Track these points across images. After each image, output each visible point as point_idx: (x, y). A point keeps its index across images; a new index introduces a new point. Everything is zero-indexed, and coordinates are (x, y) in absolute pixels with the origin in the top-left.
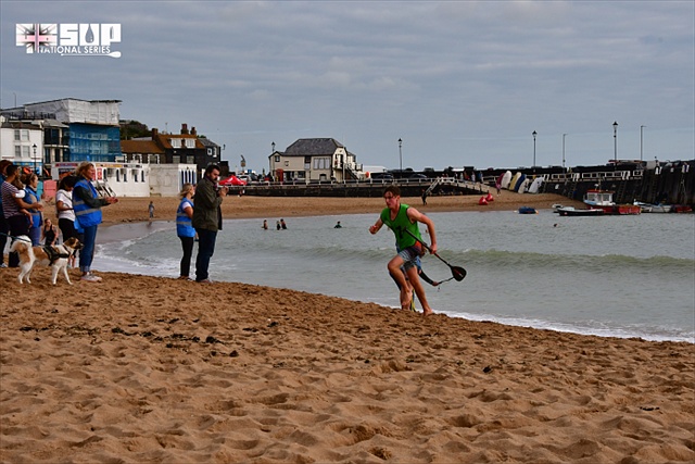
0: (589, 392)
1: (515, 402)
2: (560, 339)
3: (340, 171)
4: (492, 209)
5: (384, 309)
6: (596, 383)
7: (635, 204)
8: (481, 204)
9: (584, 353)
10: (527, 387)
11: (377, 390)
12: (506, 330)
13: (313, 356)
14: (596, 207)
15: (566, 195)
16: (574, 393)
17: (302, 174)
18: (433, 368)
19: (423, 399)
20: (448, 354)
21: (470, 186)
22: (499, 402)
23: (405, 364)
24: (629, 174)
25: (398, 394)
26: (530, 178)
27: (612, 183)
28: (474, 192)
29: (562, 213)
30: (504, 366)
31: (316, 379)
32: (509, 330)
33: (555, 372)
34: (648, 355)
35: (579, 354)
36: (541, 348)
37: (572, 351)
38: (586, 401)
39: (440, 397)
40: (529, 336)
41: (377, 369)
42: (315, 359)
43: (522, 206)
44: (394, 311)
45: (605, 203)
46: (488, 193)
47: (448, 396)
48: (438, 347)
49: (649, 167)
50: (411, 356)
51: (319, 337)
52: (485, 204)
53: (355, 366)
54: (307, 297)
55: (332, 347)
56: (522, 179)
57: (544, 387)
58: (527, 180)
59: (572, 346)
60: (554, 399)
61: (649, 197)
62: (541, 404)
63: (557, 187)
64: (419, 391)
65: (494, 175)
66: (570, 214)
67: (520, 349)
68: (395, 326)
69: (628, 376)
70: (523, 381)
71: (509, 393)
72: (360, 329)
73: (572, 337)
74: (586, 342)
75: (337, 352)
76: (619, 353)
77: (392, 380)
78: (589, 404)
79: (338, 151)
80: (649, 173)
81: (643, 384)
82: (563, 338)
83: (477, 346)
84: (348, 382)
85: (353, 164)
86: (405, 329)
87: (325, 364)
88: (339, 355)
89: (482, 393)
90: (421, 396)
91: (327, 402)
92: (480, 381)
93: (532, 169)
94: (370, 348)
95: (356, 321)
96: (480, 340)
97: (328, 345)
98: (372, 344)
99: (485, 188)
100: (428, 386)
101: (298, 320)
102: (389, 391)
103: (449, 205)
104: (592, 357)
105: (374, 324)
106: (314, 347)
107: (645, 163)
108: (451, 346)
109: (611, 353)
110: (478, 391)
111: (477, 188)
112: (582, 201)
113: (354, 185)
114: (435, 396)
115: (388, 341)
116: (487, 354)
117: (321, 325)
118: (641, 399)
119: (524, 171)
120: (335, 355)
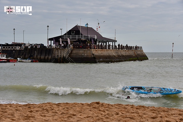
24: (19, 48)
27: (13, 50)
49: (27, 45)
61: (26, 56)
80: (26, 48)
107: (25, 44)
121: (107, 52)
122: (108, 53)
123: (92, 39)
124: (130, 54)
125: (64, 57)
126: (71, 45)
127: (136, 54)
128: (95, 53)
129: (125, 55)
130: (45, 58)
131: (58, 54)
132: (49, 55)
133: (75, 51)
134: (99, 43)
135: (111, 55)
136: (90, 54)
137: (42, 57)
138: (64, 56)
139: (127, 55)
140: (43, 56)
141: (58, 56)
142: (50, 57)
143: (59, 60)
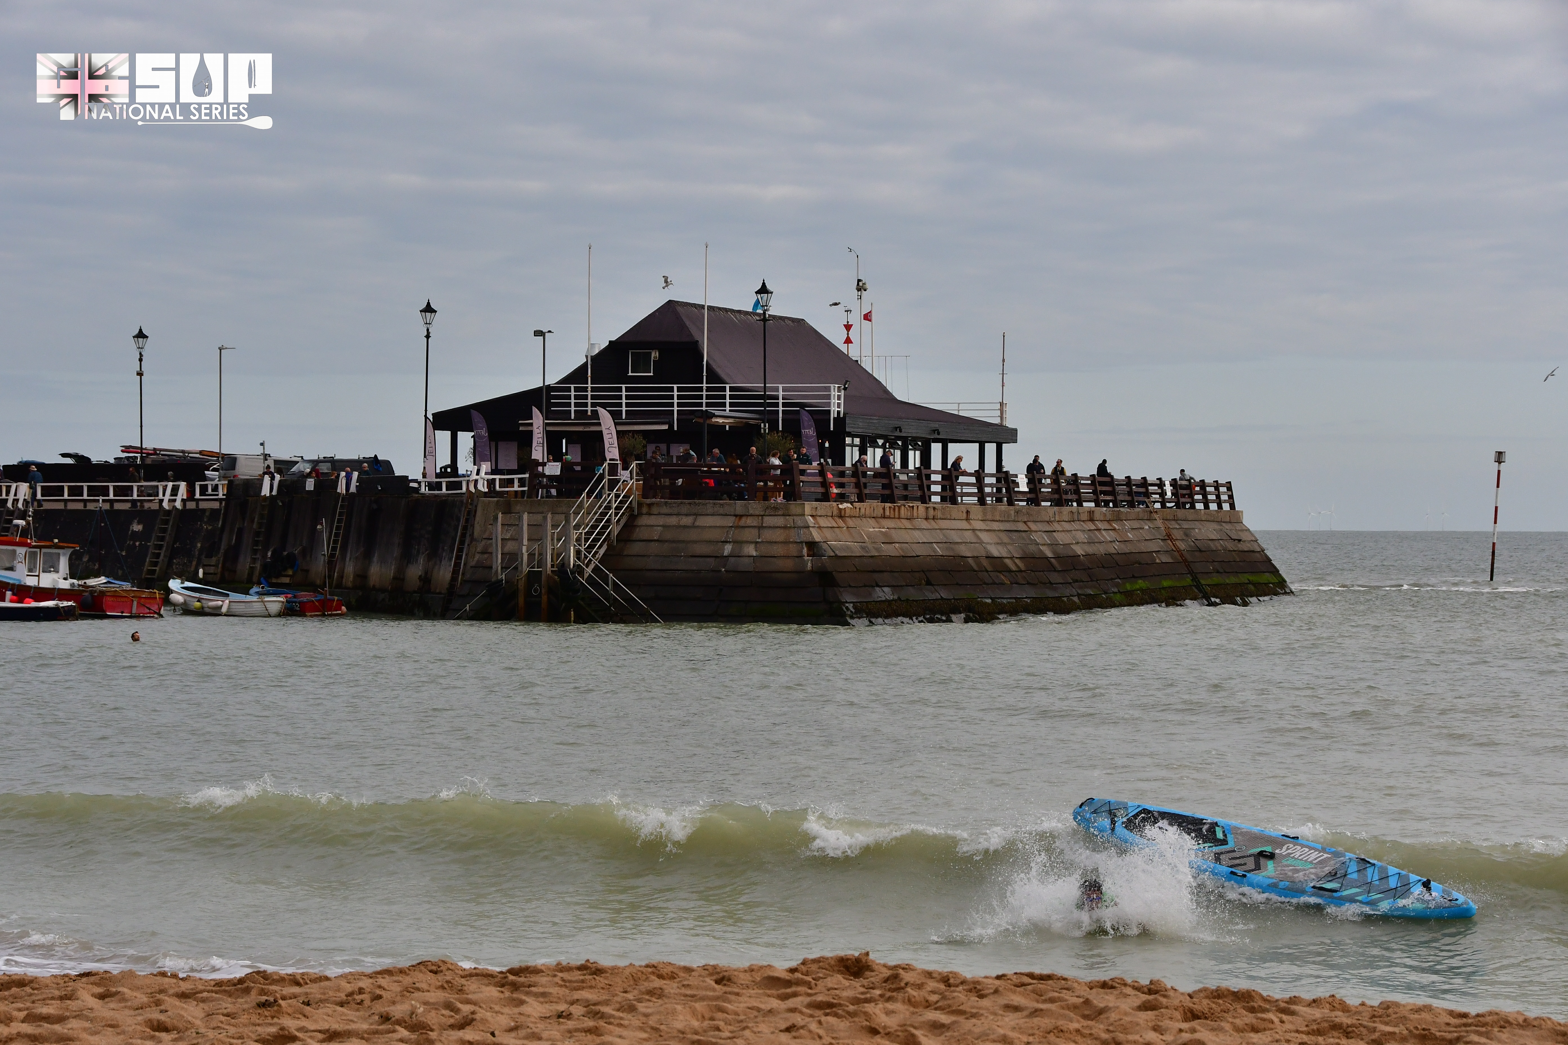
24: (182, 493)
27: (129, 516)
49: (246, 471)
80: (243, 492)
107: (230, 462)
121: (933, 524)
122: (940, 537)
123: (805, 418)
124: (1126, 548)
125: (562, 567)
126: (625, 468)
127: (1182, 546)
128: (828, 534)
129: (1090, 550)
130: (399, 578)
131: (511, 546)
132: (434, 555)
133: (661, 520)
134: (863, 451)
135: (964, 551)
136: (786, 543)
137: (379, 572)
138: (563, 565)
139: (1101, 549)
140: (382, 561)
141: (511, 558)
142: (444, 573)
143: (521, 600)
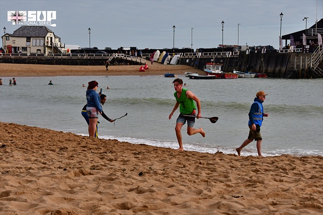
0: (202, 187)
1: (157, 194)
2: (186, 155)
3: (50, 48)
4: (147, 74)
5: (78, 136)
6: (207, 181)
7: (235, 72)
8: (141, 71)
9: (200, 163)
10: (165, 184)
11: (71, 188)
12: (154, 150)
13: (29, 166)
14: (211, 74)
15: (193, 66)
16: (193, 188)
17: (25, 49)
18: (107, 173)
19: (100, 193)
20: (117, 165)
21: (134, 60)
22: (147, 193)
23: (89, 171)
24: (231, 54)
25: (84, 189)
26: (171, 55)
27: (220, 59)
28: (136, 63)
29: (191, 77)
30: (151, 172)
31: (31, 181)
32: (156, 149)
33: (182, 175)
34: (238, 164)
35: (197, 164)
36: (175, 160)
37: (194, 162)
38: (200, 192)
39: (111, 191)
40: (167, 153)
41: (71, 174)
42: (30, 168)
43: (166, 73)
44: (84, 138)
45: (217, 72)
46: (145, 64)
47: (115, 191)
48: (111, 160)
49: (243, 49)
50: (94, 166)
51: (34, 154)
52: (143, 71)
53: (56, 173)
54: (27, 129)
55: (42, 161)
56: (166, 56)
57: (175, 184)
58: (169, 57)
59: (193, 159)
60: (181, 191)
61: (243, 68)
62: (173, 195)
63: (187, 61)
64: (97, 188)
65: (149, 53)
66: (196, 78)
67: (162, 161)
68: (84, 147)
69: (226, 177)
70: (163, 180)
71: (154, 188)
72: (61, 149)
73: (194, 154)
74: (202, 157)
75: (45, 164)
76: (221, 163)
77: (80, 181)
78: (202, 194)
79: (48, 35)
80: (243, 53)
81: (234, 181)
82: (188, 154)
83: (135, 159)
84: (52, 182)
85: (59, 44)
86: (91, 149)
87: (37, 172)
88: (46, 166)
89: (137, 188)
90: (98, 190)
91: (37, 195)
92: (136, 181)
93: (172, 50)
94: (67, 161)
95: (59, 144)
96: (138, 156)
97: (40, 159)
98: (69, 159)
99: (143, 61)
100: (103, 184)
101: (20, 143)
102: (78, 188)
103: (121, 71)
104: (205, 166)
105: (70, 145)
106: (30, 161)
107: (240, 47)
108: (119, 160)
109: (217, 163)
110: (134, 187)
111: (138, 60)
112: (203, 70)
113: (59, 57)
114: (108, 191)
115: (79, 156)
116: (141, 164)
117: (36, 146)
118: (232, 191)
119: (168, 51)
120: (44, 165)
130: (274, 70)
131: (298, 63)
132: (282, 65)
137: (270, 69)
138: (310, 67)
140: (271, 67)
141: (298, 66)
142: (284, 69)
143: (300, 75)
